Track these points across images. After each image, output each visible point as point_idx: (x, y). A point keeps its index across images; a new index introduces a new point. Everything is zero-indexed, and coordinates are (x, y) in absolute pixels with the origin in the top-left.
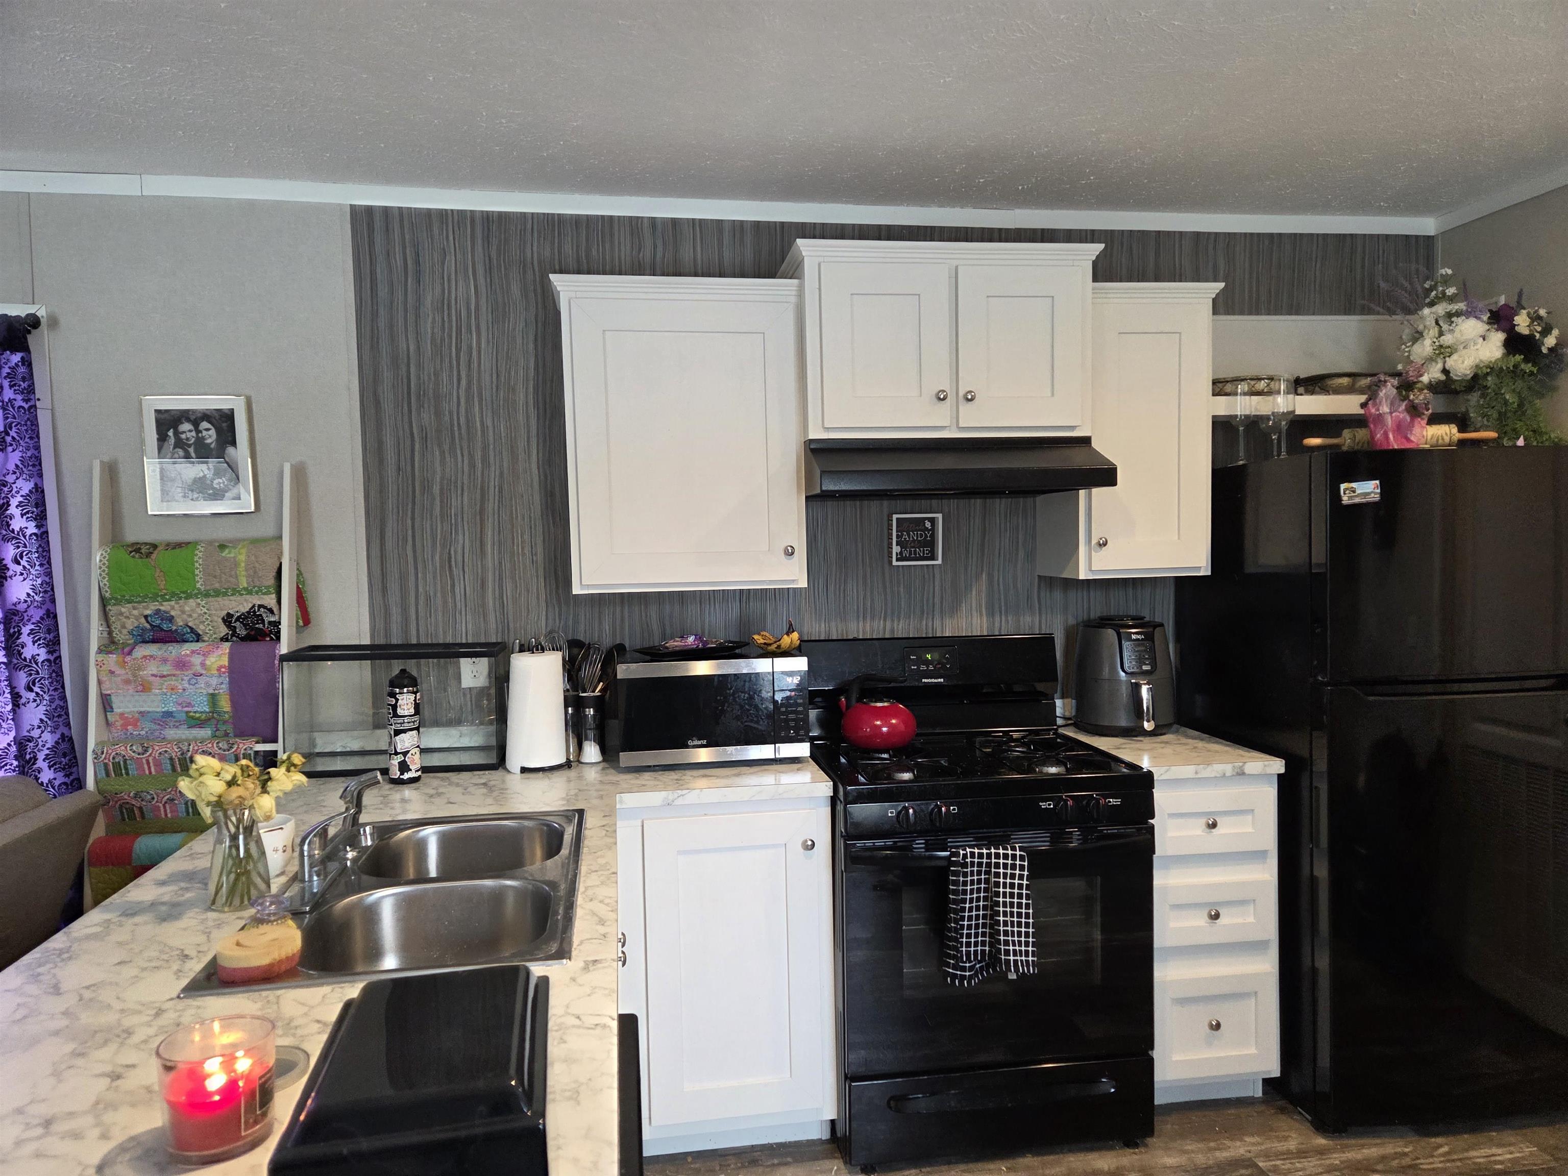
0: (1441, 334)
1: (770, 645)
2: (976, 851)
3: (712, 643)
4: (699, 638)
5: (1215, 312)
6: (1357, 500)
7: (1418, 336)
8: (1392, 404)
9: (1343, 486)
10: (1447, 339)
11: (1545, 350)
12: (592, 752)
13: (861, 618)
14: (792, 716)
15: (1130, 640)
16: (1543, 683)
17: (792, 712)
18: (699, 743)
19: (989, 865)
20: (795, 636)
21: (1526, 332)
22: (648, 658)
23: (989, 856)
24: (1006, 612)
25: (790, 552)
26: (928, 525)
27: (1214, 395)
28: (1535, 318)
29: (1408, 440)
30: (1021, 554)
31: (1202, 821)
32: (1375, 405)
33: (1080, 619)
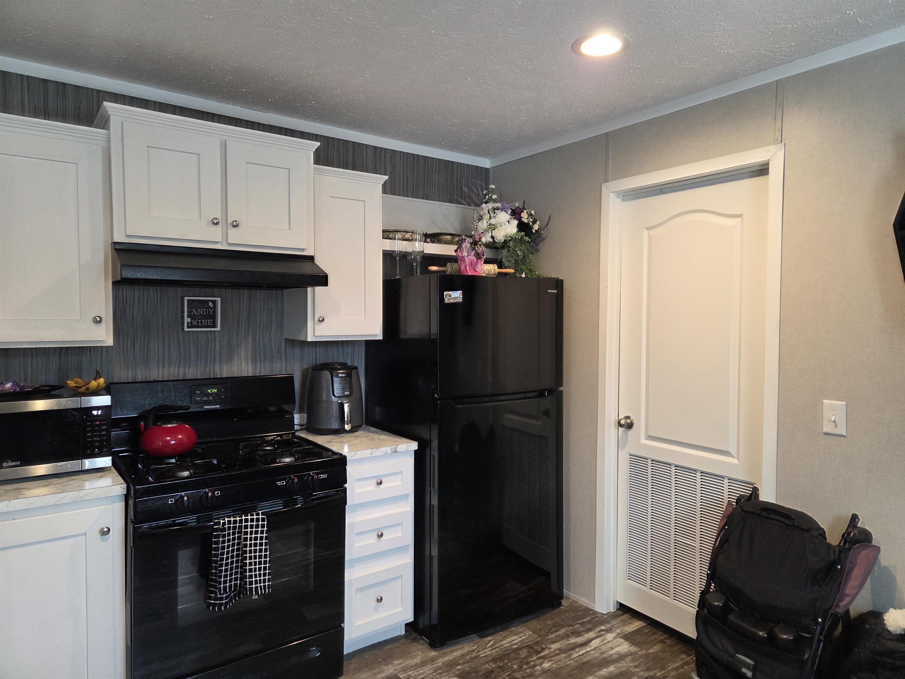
0: (490, 218)
1: (80, 387)
2: (232, 519)
3: (29, 387)
4: (16, 384)
6: (452, 301)
7: (481, 218)
8: (468, 252)
9: (445, 293)
10: (493, 221)
11: (534, 231)
13: (161, 367)
14: (95, 439)
15: (338, 377)
16: (533, 394)
17: (97, 436)
18: (14, 464)
19: (240, 527)
20: (102, 381)
21: (526, 221)
23: (241, 521)
24: (264, 361)
25: (98, 321)
26: (211, 305)
27: (383, 238)
28: (530, 215)
29: (475, 271)
30: (274, 325)
31: (374, 482)
32: (460, 251)
33: (310, 365)
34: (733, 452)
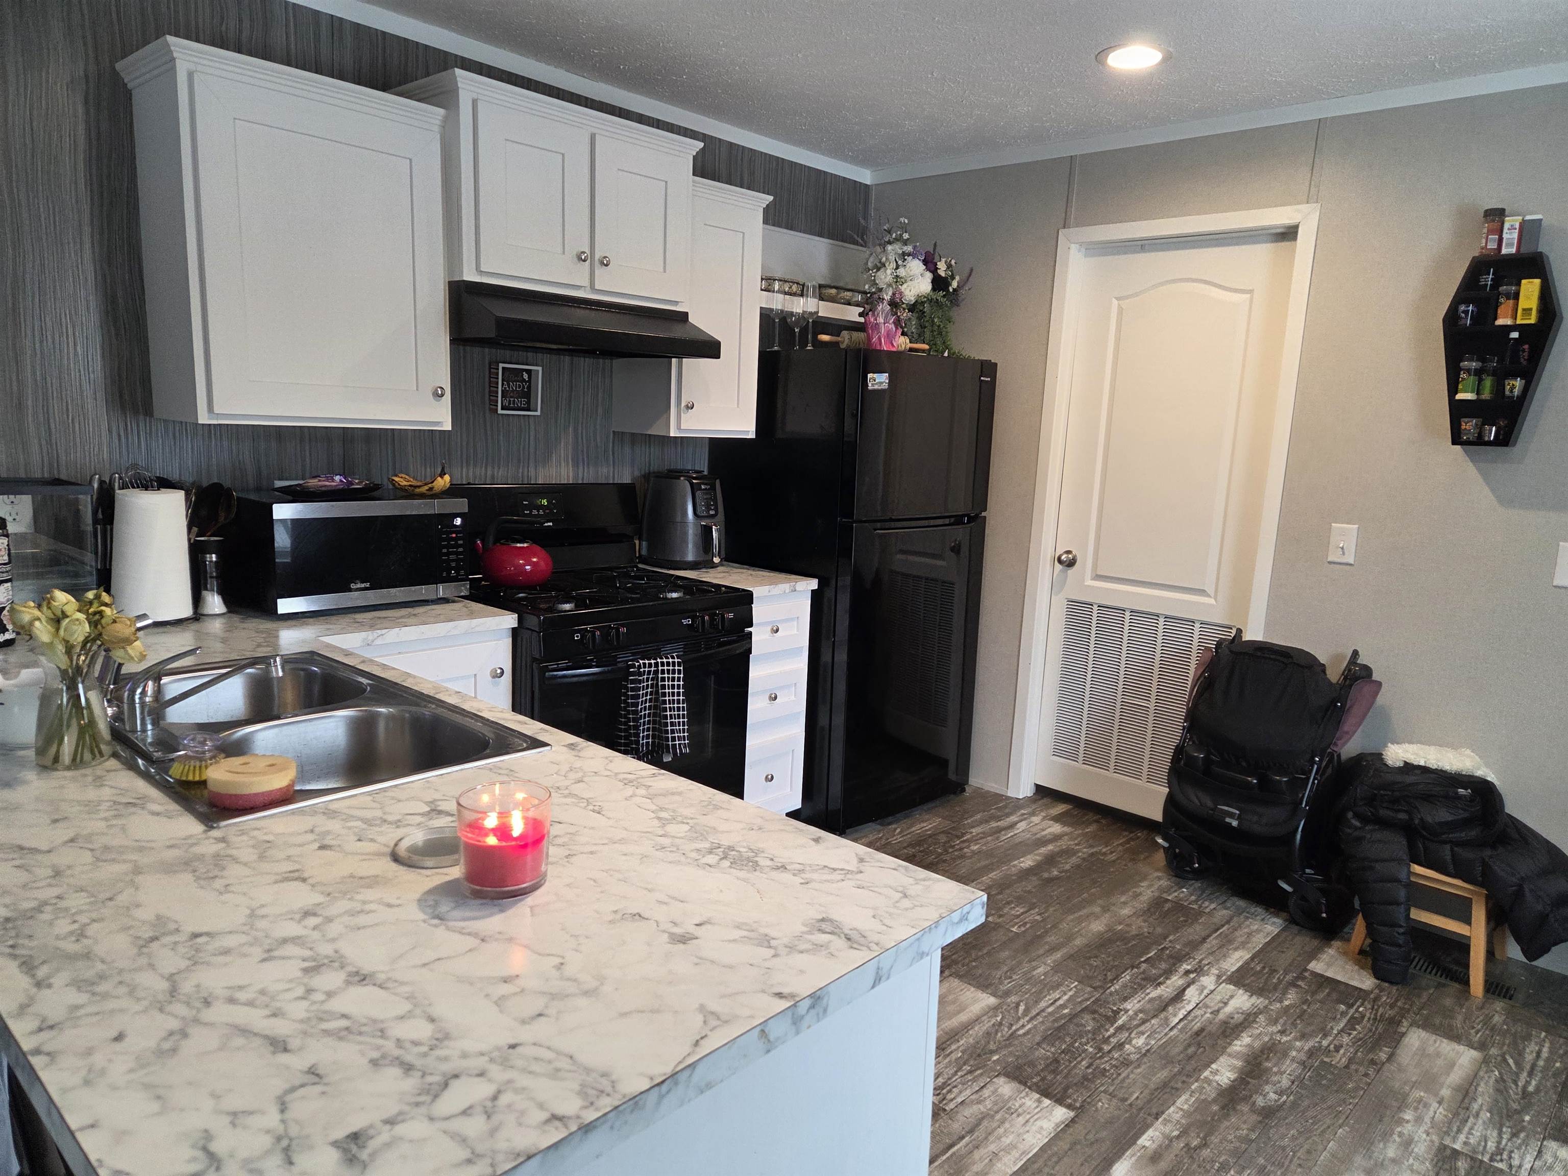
0: (897, 268)
1: (419, 487)
2: (647, 662)
5: (766, 221)
6: (876, 387)
7: (881, 266)
8: (886, 317)
9: (870, 375)
10: (902, 272)
11: (951, 290)
12: (214, 603)
13: (465, 464)
14: (452, 557)
16: (947, 521)
17: (452, 553)
18: (363, 585)
19: (656, 672)
20: (447, 478)
21: (943, 274)
22: (290, 498)
23: (656, 665)
24: (588, 461)
25: (438, 395)
26: (526, 376)
27: (762, 289)
28: (949, 266)
29: (892, 345)
30: (600, 410)
31: (769, 628)
32: (873, 315)
34: (1211, 591)
